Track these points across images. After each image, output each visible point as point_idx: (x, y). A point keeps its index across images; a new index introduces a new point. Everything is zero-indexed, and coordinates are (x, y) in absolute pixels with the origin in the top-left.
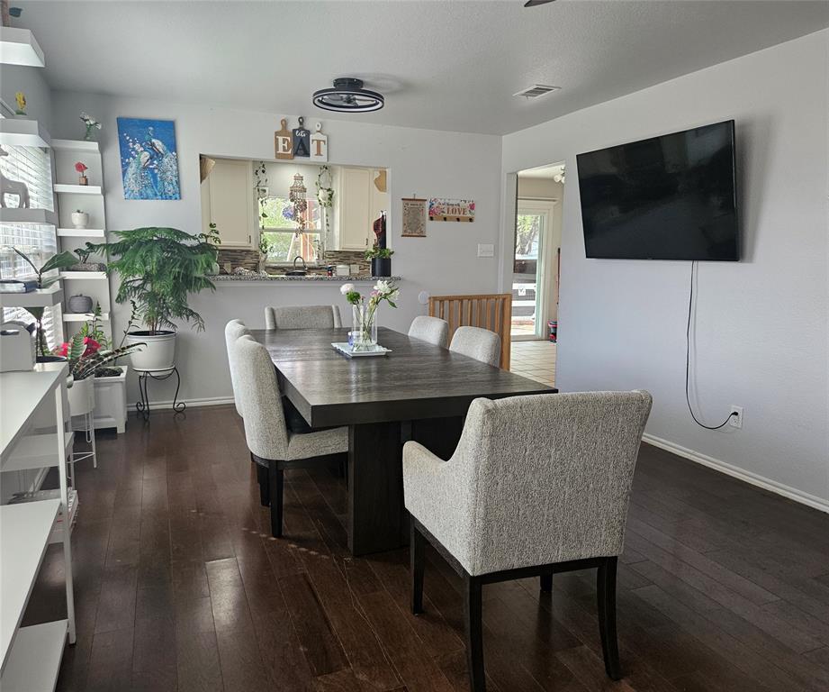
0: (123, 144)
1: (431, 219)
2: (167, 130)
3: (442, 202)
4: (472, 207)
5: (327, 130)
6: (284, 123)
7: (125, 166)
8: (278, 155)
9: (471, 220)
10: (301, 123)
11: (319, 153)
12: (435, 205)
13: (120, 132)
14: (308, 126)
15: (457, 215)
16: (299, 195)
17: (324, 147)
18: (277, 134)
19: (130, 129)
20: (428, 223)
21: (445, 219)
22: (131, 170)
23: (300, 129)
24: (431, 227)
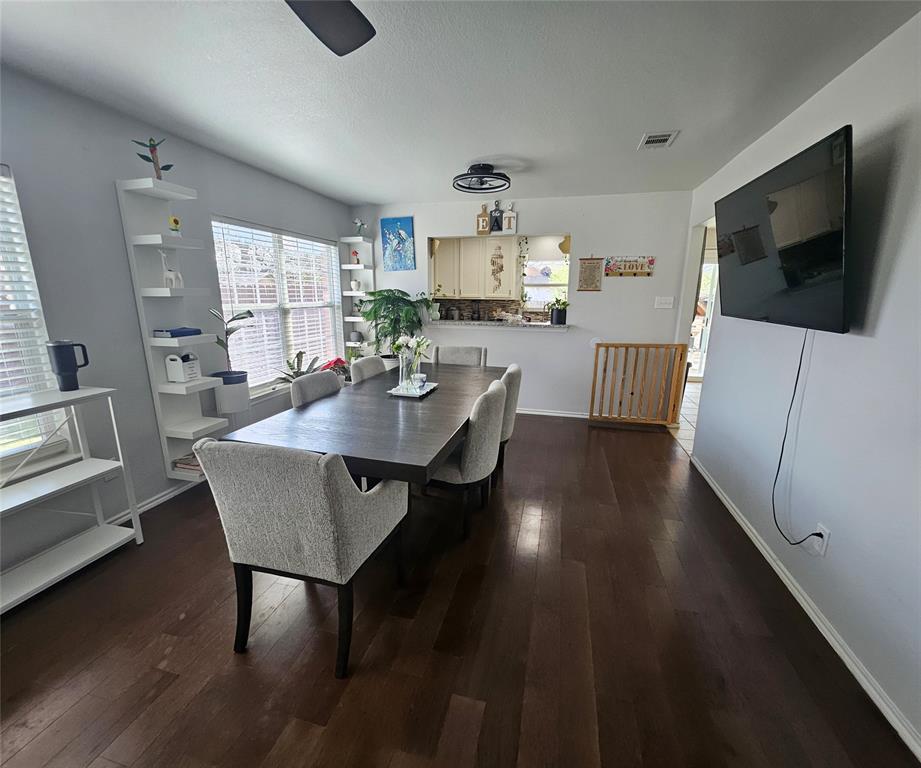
0: (384, 235)
1: (607, 275)
2: (408, 223)
3: (619, 259)
4: (651, 262)
5: (516, 209)
6: (485, 208)
7: (385, 249)
8: (479, 233)
9: (649, 274)
10: (497, 206)
11: (509, 228)
12: (612, 263)
13: (382, 228)
14: (502, 208)
15: (634, 270)
16: (499, 261)
17: (513, 222)
18: (479, 216)
19: (389, 224)
20: (605, 279)
21: (621, 275)
22: (387, 252)
23: (495, 211)
24: (607, 283)
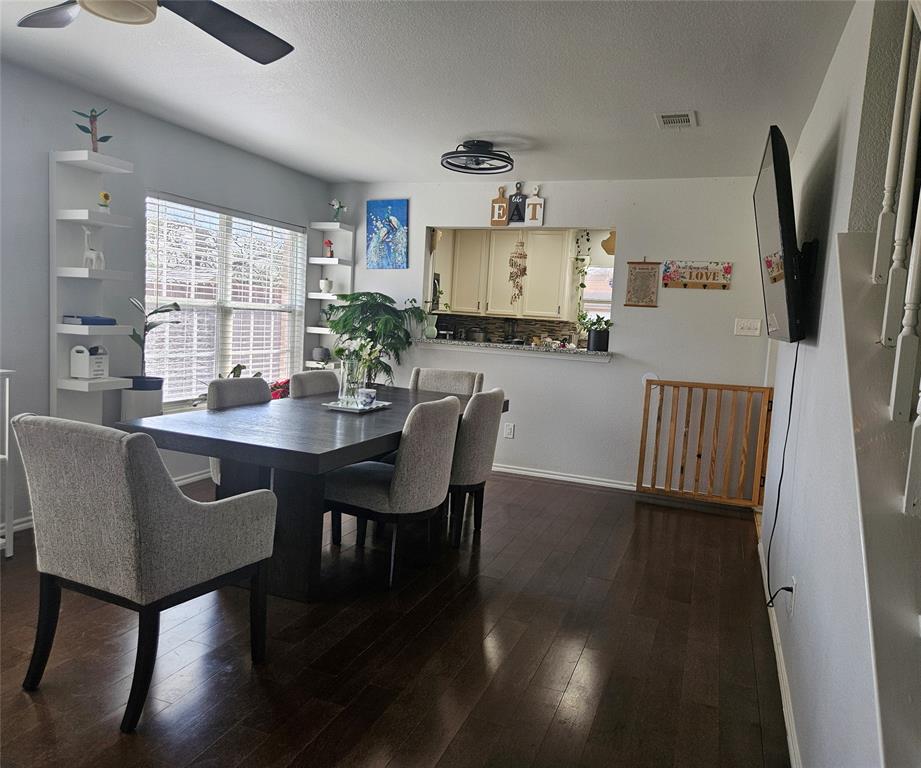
0: (369, 222)
1: (666, 285)
2: (402, 207)
3: (683, 265)
4: (728, 270)
5: (544, 194)
6: (503, 191)
7: (369, 240)
8: (493, 223)
9: (724, 287)
10: (518, 189)
11: (534, 217)
12: (672, 269)
13: (368, 213)
14: (525, 191)
15: (704, 281)
16: (519, 261)
17: (540, 211)
18: (494, 202)
19: (377, 208)
20: (664, 293)
21: (685, 286)
22: (373, 244)
23: (516, 195)
24: (665, 295)
